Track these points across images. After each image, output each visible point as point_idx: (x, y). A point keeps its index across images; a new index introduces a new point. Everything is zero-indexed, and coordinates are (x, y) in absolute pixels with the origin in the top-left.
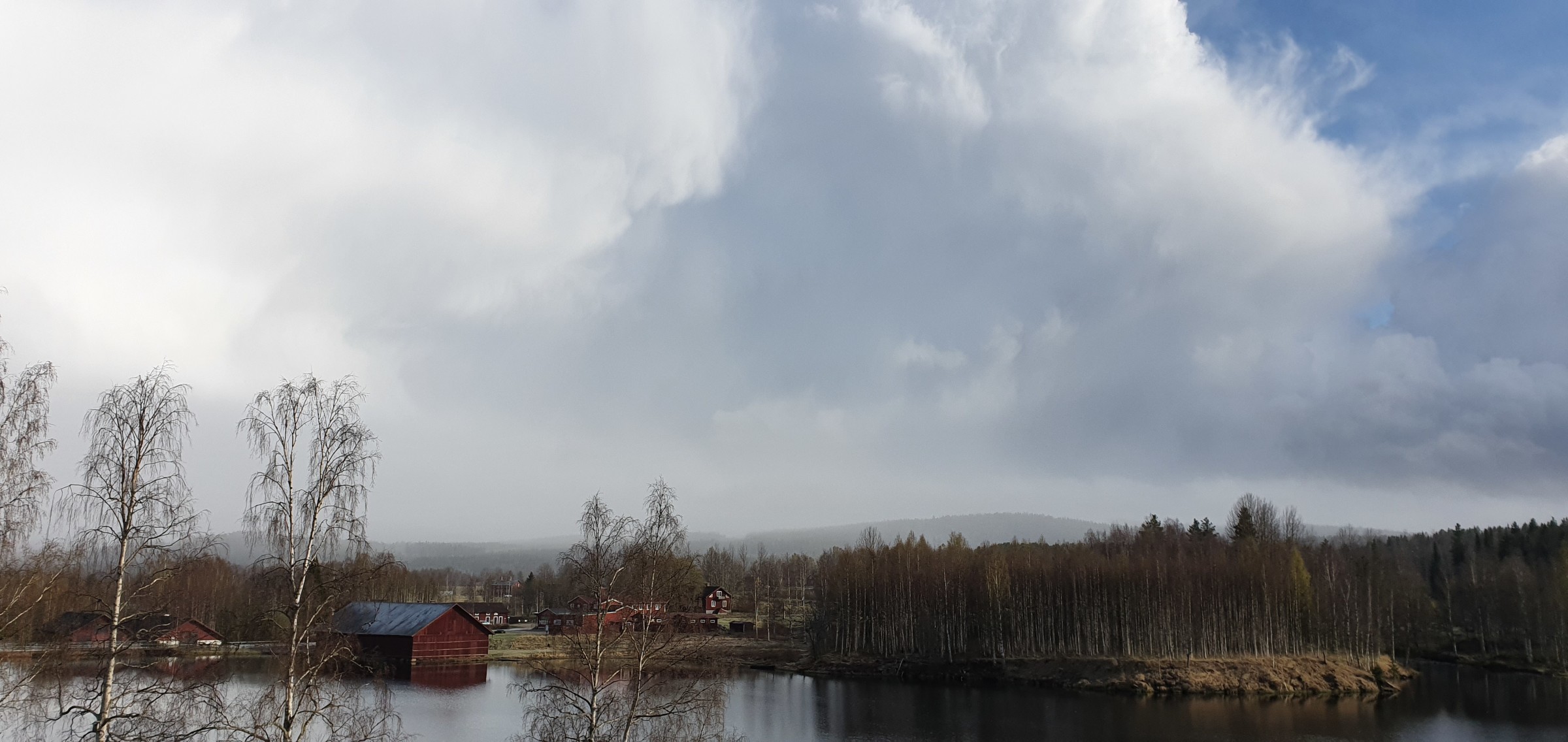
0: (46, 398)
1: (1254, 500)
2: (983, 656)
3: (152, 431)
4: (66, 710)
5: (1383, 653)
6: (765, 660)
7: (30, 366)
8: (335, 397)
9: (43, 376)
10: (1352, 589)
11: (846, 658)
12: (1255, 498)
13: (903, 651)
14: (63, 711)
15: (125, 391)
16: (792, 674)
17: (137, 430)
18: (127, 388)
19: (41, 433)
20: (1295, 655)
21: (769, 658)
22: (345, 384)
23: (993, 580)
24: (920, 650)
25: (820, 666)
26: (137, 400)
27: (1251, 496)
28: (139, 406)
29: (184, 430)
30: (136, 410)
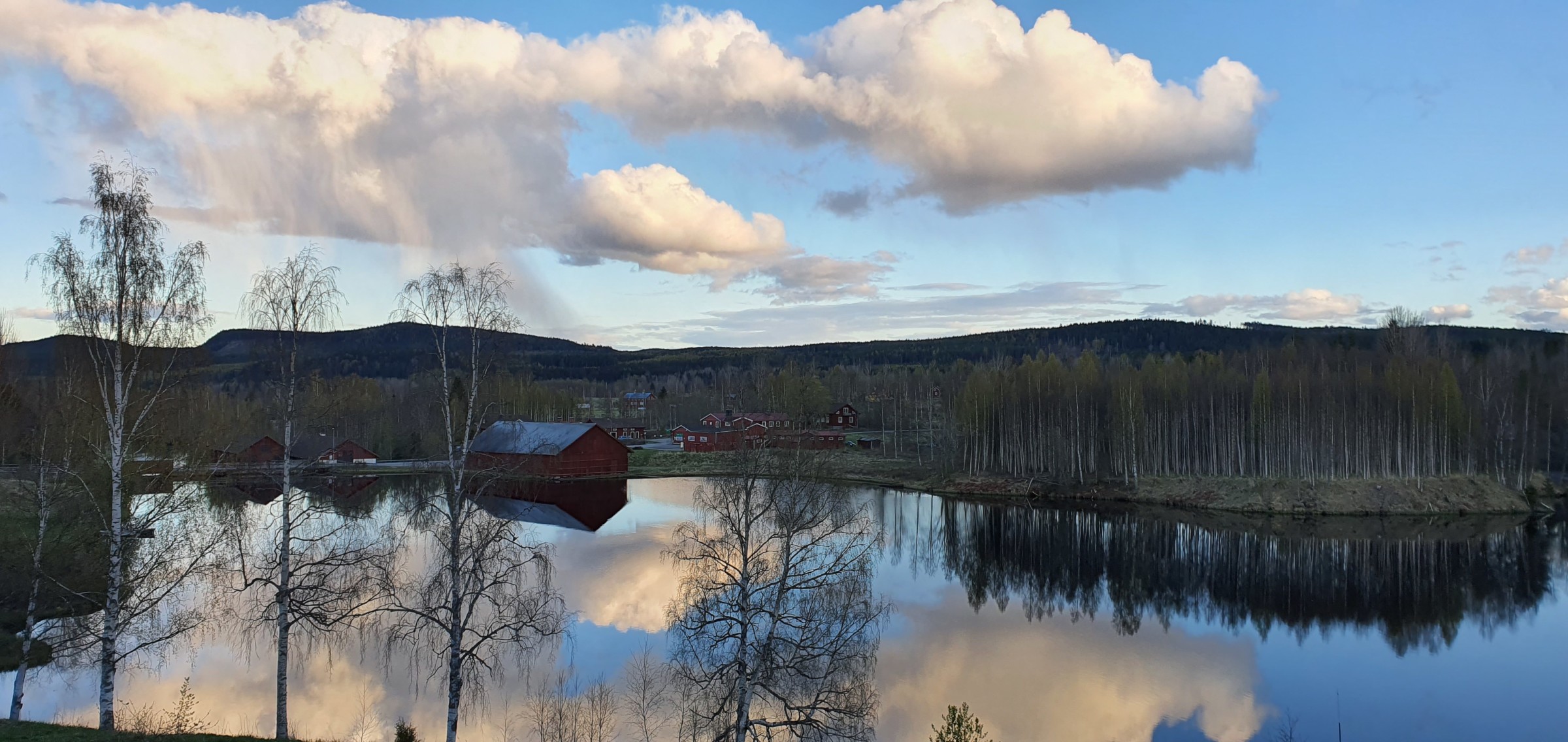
0: (201, 276)
1: (1404, 313)
2: (1115, 476)
3: (305, 314)
4: (249, 582)
5: (1536, 470)
6: (894, 477)
7: (182, 246)
8: (482, 285)
9: (197, 255)
10: (1508, 407)
11: (973, 478)
12: (1406, 311)
13: (1032, 470)
14: (248, 582)
15: (276, 275)
16: (921, 491)
17: (290, 312)
18: (277, 271)
19: (201, 310)
20: (1442, 475)
21: (898, 476)
22: (491, 272)
23: (1126, 402)
24: (1049, 468)
25: (949, 485)
26: (289, 285)
27: (1401, 309)
28: (291, 291)
29: (335, 310)
30: (289, 293)
